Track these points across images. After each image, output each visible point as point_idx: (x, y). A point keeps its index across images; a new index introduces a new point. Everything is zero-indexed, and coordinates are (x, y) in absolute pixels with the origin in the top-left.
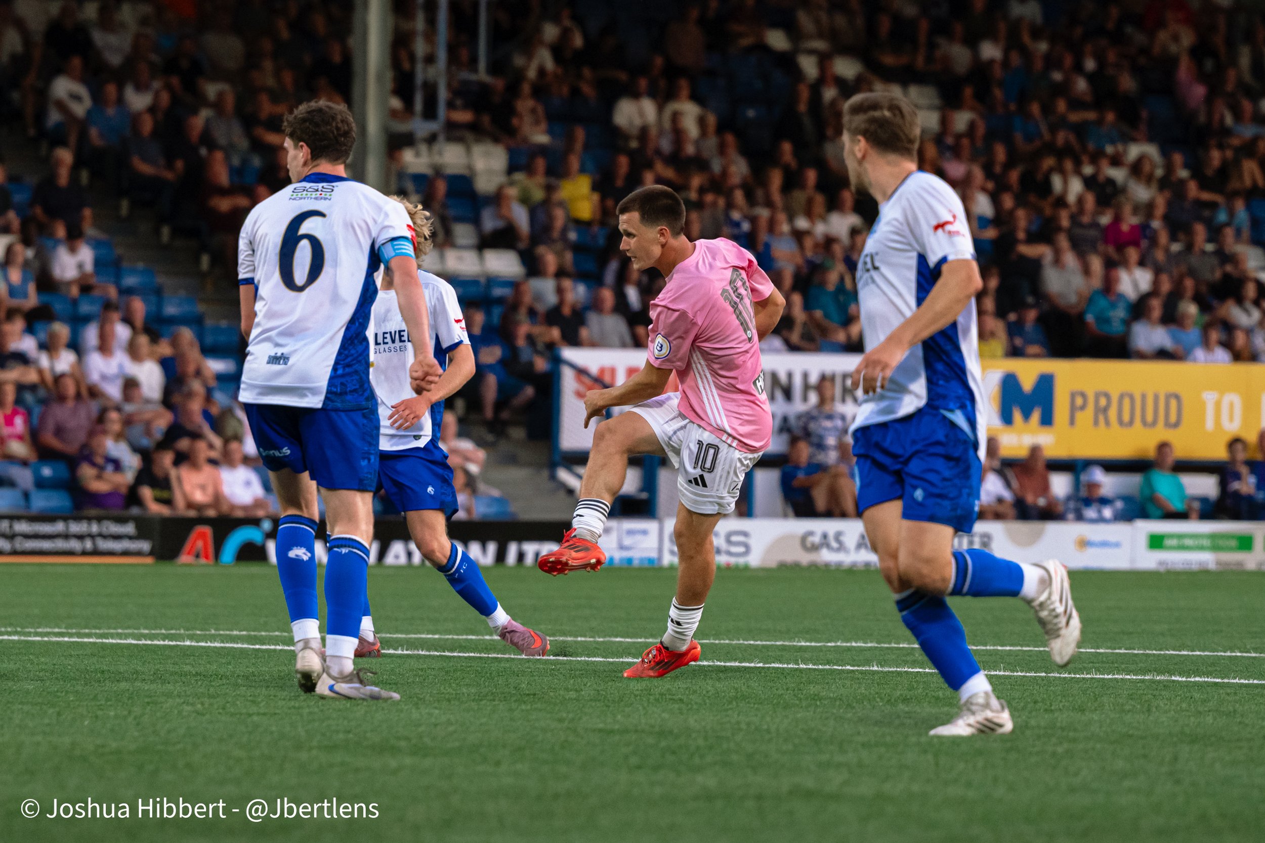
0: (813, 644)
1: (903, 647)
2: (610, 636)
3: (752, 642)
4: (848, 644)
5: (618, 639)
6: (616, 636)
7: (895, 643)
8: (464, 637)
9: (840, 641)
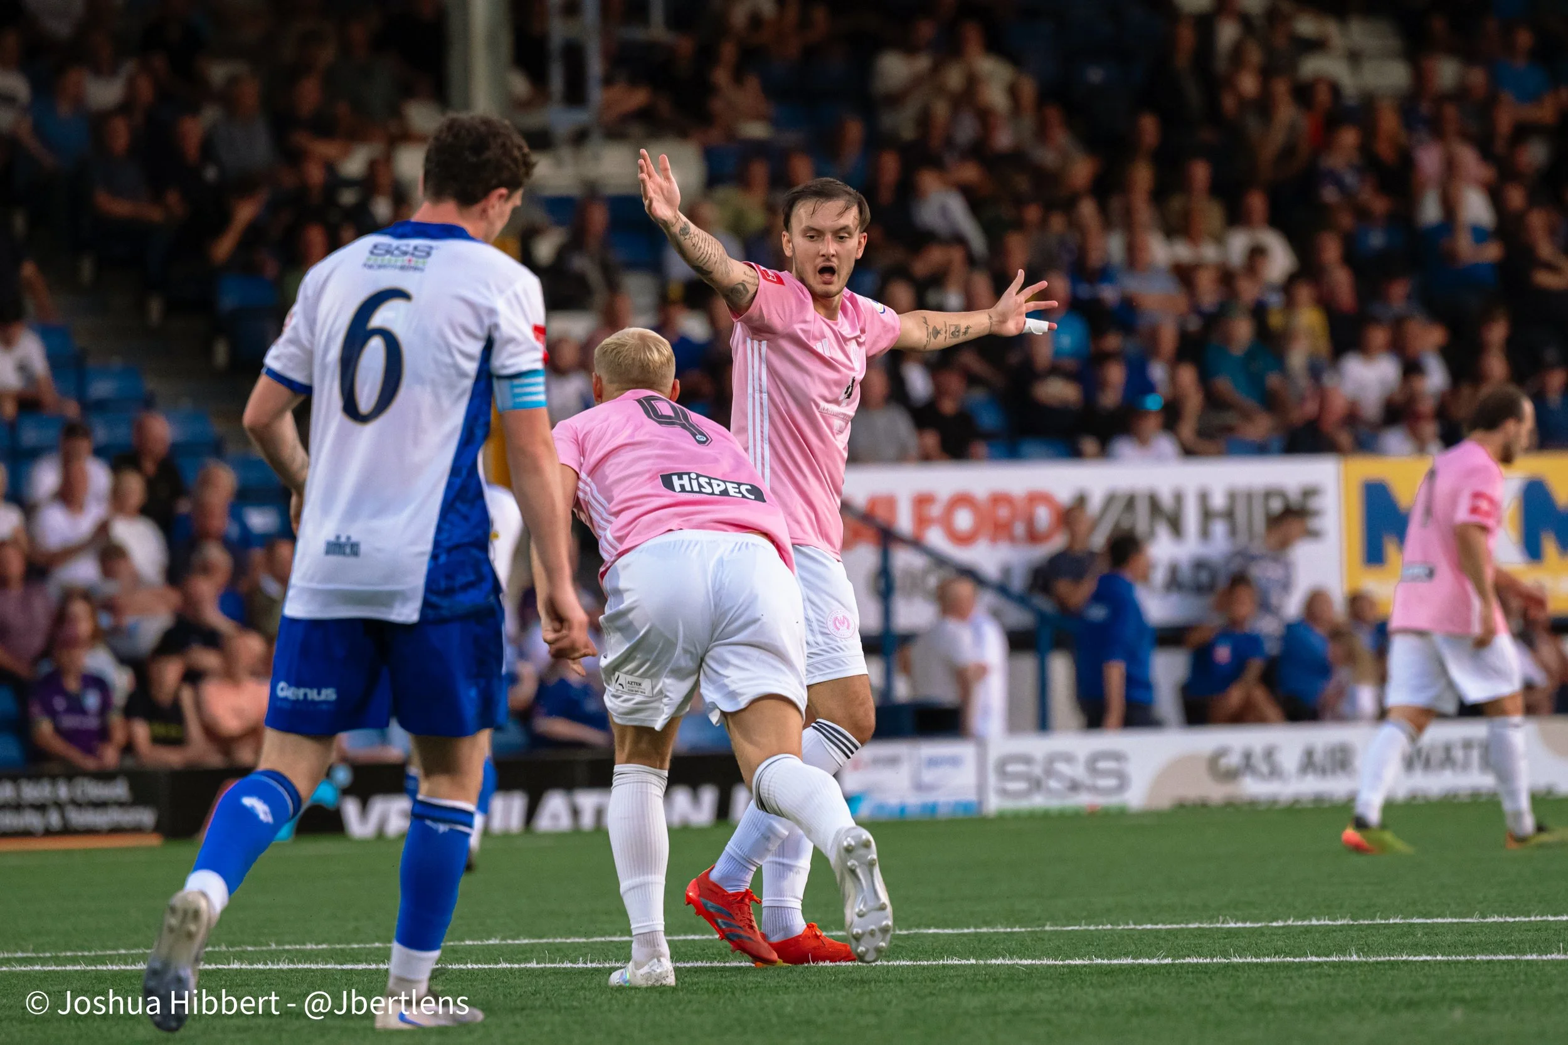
0: (1248, 925)
1: (1395, 924)
2: (918, 927)
3: (1149, 926)
4: (1306, 923)
5: (931, 931)
6: (929, 927)
7: (1381, 918)
8: (682, 937)
9: (1292, 919)
